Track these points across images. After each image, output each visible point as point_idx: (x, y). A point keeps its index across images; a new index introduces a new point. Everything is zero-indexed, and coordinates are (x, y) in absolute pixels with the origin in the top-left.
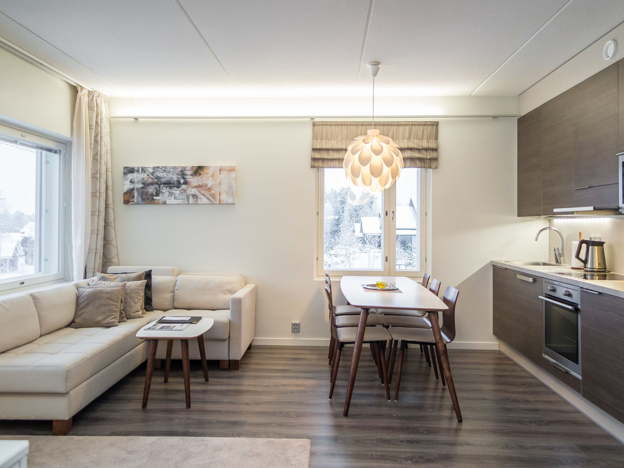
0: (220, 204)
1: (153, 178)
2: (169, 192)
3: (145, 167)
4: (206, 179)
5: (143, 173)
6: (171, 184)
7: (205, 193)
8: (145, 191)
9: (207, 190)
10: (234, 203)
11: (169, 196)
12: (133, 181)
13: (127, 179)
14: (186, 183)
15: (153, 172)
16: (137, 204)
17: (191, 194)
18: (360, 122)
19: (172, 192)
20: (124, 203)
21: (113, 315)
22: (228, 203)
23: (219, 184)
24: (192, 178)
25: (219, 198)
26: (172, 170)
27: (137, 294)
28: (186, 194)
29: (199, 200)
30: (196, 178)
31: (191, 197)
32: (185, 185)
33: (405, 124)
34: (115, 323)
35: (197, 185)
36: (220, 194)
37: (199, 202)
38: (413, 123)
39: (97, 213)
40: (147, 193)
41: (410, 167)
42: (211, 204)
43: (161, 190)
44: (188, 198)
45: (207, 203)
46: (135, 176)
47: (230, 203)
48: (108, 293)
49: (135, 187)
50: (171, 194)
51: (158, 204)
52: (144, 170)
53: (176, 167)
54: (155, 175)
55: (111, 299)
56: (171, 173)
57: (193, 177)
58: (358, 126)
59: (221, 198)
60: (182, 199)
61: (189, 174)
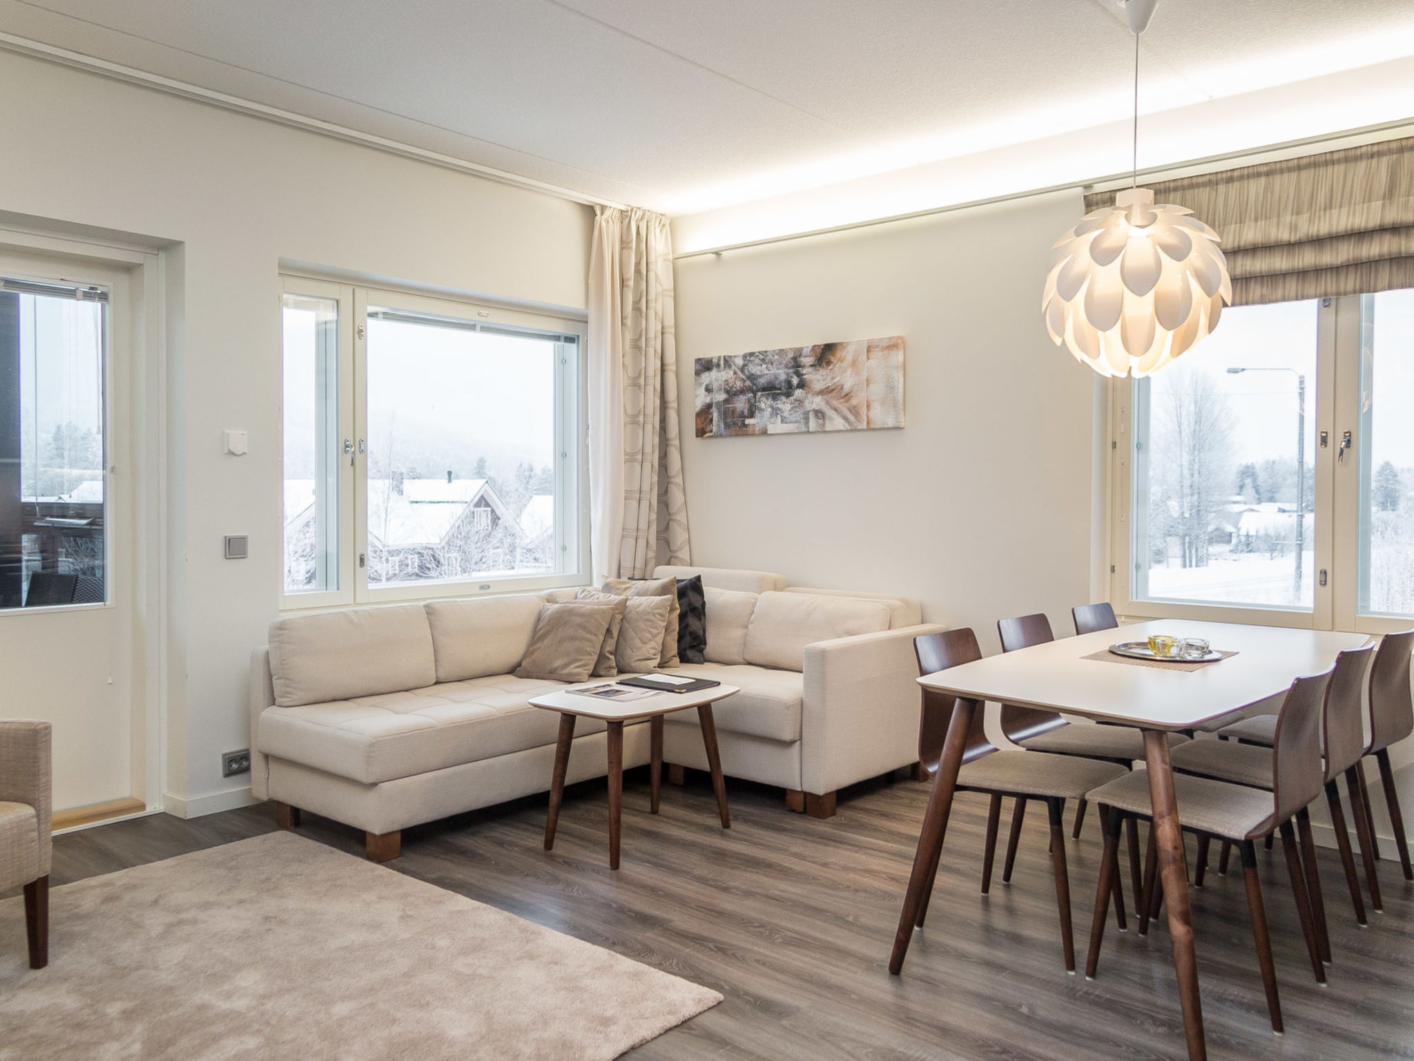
0: (869, 429)
1: (743, 379)
2: (772, 407)
3: (730, 355)
4: (842, 374)
5: (727, 370)
6: (776, 388)
7: (840, 406)
8: (731, 409)
9: (841, 398)
10: (898, 425)
11: (772, 415)
12: (710, 387)
13: (701, 385)
14: (802, 385)
15: (744, 366)
16: (719, 436)
17: (812, 408)
18: (1222, 172)
19: (777, 406)
20: (697, 436)
21: (581, 660)
22: (886, 426)
23: (865, 382)
24: (814, 372)
25: (867, 416)
26: (776, 357)
27: (648, 623)
28: (803, 411)
29: (827, 422)
30: (821, 371)
31: (812, 416)
32: (801, 390)
33: (1374, 153)
34: (581, 676)
35: (823, 387)
36: (868, 406)
37: (828, 427)
38: (1404, 143)
39: (640, 457)
40: (734, 411)
41: (1390, 287)
42: (851, 431)
43: (757, 404)
44: (807, 419)
45: (843, 429)
46: (714, 377)
47: (890, 425)
48: (582, 615)
49: (714, 401)
50: (776, 411)
51: (753, 435)
52: (728, 362)
53: (783, 350)
54: (746, 372)
55: (584, 628)
56: (775, 364)
57: (814, 370)
58: (1217, 184)
59: (870, 416)
60: (796, 422)
61: (808, 364)
